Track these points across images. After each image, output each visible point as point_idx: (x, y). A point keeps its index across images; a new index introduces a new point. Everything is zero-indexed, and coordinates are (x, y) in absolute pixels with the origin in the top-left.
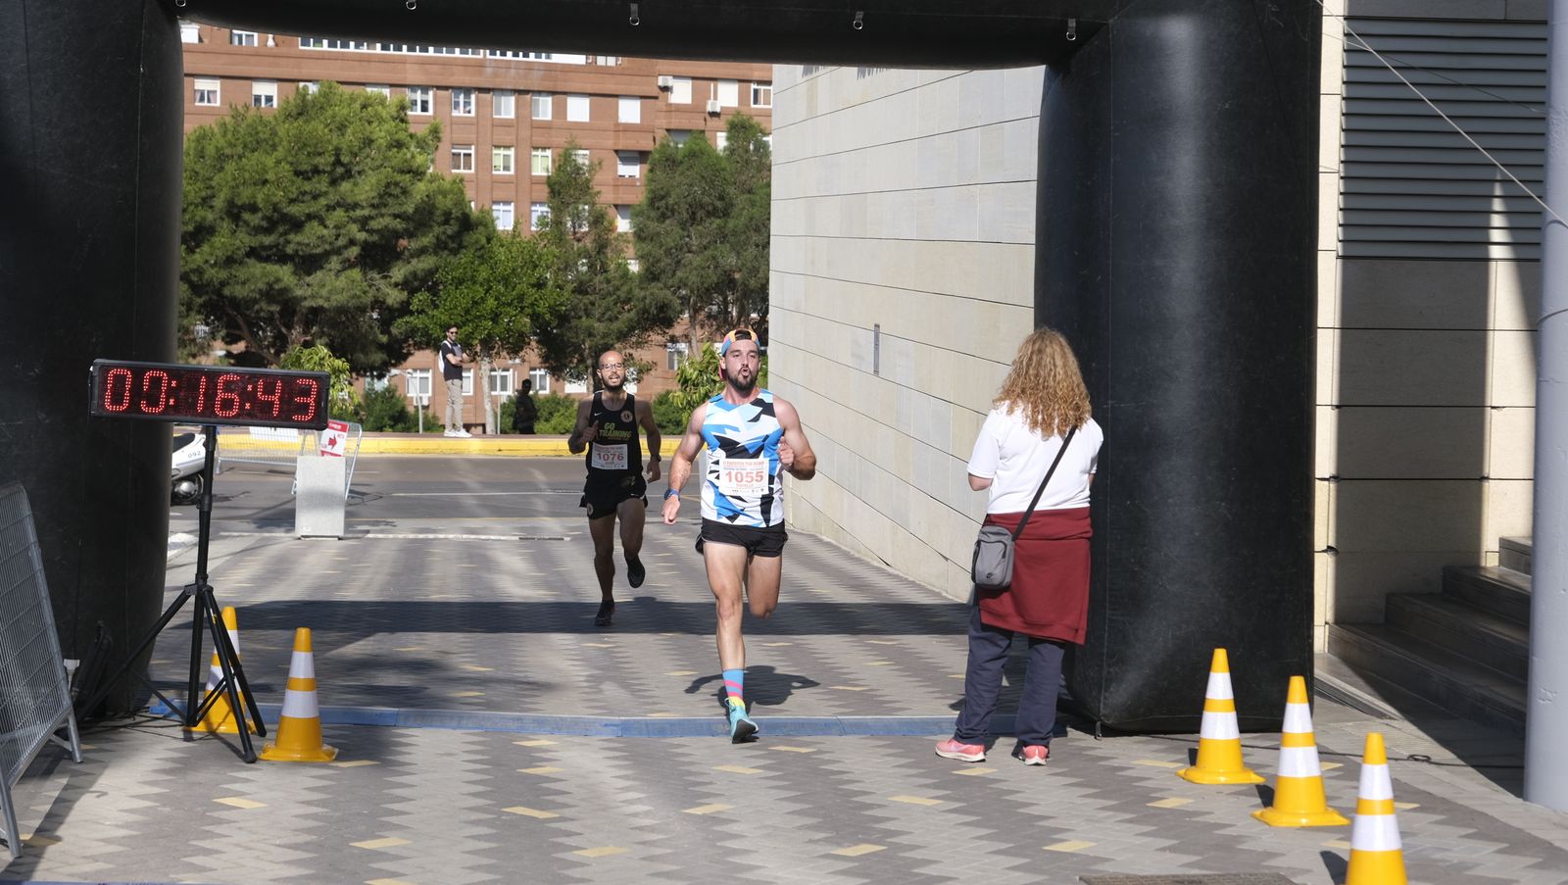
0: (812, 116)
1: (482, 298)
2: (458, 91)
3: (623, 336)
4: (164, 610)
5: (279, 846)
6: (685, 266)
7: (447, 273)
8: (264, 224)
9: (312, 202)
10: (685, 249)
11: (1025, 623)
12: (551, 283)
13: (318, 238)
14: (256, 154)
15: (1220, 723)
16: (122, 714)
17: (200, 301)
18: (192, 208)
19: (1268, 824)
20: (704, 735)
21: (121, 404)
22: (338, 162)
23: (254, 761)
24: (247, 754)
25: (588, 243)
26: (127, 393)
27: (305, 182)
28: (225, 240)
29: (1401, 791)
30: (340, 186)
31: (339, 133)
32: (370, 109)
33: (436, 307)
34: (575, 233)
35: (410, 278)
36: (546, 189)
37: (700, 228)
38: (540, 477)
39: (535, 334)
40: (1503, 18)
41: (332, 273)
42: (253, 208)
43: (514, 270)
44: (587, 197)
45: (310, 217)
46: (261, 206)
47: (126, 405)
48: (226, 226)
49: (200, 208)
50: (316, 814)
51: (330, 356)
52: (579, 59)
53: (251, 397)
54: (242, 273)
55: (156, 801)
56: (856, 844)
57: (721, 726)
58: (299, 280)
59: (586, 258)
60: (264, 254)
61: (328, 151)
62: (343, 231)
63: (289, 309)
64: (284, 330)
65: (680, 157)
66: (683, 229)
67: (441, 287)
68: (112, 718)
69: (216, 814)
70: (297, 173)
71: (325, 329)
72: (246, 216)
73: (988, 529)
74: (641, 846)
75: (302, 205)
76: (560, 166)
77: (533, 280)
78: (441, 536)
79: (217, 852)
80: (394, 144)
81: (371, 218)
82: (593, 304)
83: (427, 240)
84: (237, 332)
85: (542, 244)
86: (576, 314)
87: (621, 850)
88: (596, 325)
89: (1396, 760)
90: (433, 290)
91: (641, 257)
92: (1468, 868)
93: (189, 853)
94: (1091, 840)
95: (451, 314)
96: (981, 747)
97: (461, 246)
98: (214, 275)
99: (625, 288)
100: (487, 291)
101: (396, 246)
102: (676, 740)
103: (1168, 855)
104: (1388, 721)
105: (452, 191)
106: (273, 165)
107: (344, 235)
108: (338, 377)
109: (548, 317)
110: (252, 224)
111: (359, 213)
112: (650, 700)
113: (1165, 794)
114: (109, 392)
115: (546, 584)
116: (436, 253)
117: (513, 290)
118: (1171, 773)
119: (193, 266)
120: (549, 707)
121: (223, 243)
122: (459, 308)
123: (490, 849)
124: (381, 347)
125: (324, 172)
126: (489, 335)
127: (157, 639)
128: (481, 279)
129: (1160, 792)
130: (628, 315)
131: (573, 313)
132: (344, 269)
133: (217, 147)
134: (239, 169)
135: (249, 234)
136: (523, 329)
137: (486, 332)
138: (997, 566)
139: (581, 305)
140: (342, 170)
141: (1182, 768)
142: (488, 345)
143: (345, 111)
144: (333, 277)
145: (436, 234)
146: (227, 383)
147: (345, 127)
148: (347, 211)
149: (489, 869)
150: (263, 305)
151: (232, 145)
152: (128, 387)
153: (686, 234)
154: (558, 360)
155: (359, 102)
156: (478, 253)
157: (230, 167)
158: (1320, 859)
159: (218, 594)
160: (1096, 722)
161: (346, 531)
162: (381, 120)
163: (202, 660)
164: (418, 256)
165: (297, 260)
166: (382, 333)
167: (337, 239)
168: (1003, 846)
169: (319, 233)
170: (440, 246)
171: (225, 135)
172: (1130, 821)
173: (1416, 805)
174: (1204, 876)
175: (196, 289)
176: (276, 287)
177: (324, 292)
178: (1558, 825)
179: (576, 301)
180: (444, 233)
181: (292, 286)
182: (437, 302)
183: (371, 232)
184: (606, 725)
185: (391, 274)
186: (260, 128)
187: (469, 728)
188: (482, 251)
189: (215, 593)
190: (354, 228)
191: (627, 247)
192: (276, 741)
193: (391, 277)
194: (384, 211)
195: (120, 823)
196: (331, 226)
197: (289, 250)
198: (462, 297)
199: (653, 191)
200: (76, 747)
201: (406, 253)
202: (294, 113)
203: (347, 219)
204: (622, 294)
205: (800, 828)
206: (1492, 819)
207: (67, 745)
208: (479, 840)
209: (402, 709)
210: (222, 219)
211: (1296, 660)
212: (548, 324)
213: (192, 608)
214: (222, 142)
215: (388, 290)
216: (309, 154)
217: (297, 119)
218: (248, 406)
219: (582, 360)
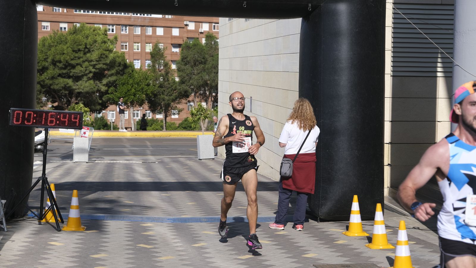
0: (231, 33)
1: (130, 89)
2: (123, 26)
3: (174, 101)
4: (32, 185)
5: (68, 257)
6: (193, 79)
7: (120, 82)
8: (63, 66)
9: (78, 60)
10: (193, 74)
11: (296, 188)
12: (151, 84)
13: (80, 71)
14: (61, 45)
15: (355, 218)
16: (19, 217)
17: (44, 90)
18: (41, 62)
19: (370, 248)
20: (199, 222)
21: (19, 122)
22: (86, 48)
23: (60, 231)
24: (58, 229)
25: (163, 72)
26: (21, 118)
27: (76, 54)
28: (52, 71)
29: (410, 238)
30: (87, 55)
31: (86, 39)
32: (96, 31)
33: (116, 92)
34: (159, 69)
35: (108, 83)
36: (150, 56)
37: (197, 67)
38: (148, 144)
39: (147, 100)
40: (441, 3)
41: (84, 81)
42: (60, 62)
43: (140, 80)
44: (163, 58)
45: (77, 64)
46: (62, 61)
47: (20, 122)
48: (51, 67)
49: (44, 62)
50: (79, 247)
51: (84, 107)
52: (160, 16)
53: (59, 119)
54: (56, 81)
55: (30, 243)
56: (245, 255)
57: (204, 219)
58: (74, 84)
59: (162, 77)
60: (63, 76)
61: (83, 44)
62: (88, 69)
63: (71, 92)
64: (70, 99)
65: (191, 46)
66: (192, 68)
67: (118, 86)
68: (16, 218)
69: (48, 247)
70: (73, 51)
71: (82, 99)
72: (58, 64)
73: (284, 159)
74: (179, 256)
75: (75, 61)
76: (154, 49)
77: (146, 84)
78: (118, 162)
79: (49, 259)
80: (103, 42)
81: (96, 65)
82: (164, 91)
83: (113, 71)
84: (55, 100)
85: (149, 72)
86: (159, 94)
87: (173, 257)
88: (165, 97)
89: (409, 228)
90: (115, 87)
91: (179, 76)
92: (431, 261)
93: (40, 259)
94: (316, 253)
95: (121, 94)
96: (283, 225)
97: (124, 73)
98: (48, 82)
99: (174, 86)
100: (132, 87)
101: (104, 73)
102: (190, 224)
103: (340, 258)
104: (406, 217)
105: (121, 56)
106: (66, 48)
107: (88, 70)
108: (86, 113)
109: (151, 95)
110: (60, 67)
111: (92, 63)
112: (182, 212)
113: (339, 239)
114: (15, 118)
115: (150, 176)
116: (116, 75)
117: (140, 86)
118: (340, 233)
119: (42, 79)
120: (151, 214)
121: (51, 72)
122: (123, 92)
123: (133, 257)
124: (99, 104)
125: (82, 51)
126: (133, 100)
127: (30, 193)
128: (130, 83)
129: (338, 239)
130: (175, 94)
131: (158, 94)
132: (88, 80)
133: (49, 43)
134: (55, 50)
135: (59, 70)
136: (143, 98)
137: (132, 99)
138: (287, 170)
139: (161, 91)
140: (87, 50)
141: (344, 232)
142: (132, 103)
143: (88, 32)
144: (85, 83)
145: (116, 69)
146: (51, 115)
147: (88, 37)
148: (89, 62)
149: (132, 263)
150: (63, 91)
151: (53, 42)
152: (21, 117)
153: (193, 69)
154: (154, 108)
155: (92, 29)
156: (129, 75)
157: (53, 49)
158: (386, 259)
159: (49, 180)
160: (318, 218)
161: (89, 160)
162: (99, 35)
163: (44, 200)
164: (111, 76)
165: (73, 77)
166: (100, 100)
167: (86, 71)
168: (290, 255)
169: (80, 69)
170: (117, 73)
171: (51, 39)
172: (328, 248)
173: (415, 242)
174: (351, 264)
175: (43, 86)
176: (67, 86)
177: (82, 87)
179: (159, 90)
180: (119, 69)
181: (72, 85)
182: (117, 90)
183: (96, 69)
184: (168, 219)
185: (102, 82)
186: (62, 37)
187: (126, 220)
188: (130, 75)
189: (48, 180)
190: (91, 68)
191: (175, 74)
192: (67, 225)
193: (102, 83)
194: (100, 62)
195: (19, 250)
196: (84, 67)
197: (71, 74)
198: (124, 89)
199: (183, 56)
200: (5, 227)
201: (107, 75)
202: (72, 32)
203: (89, 65)
204: (173, 88)
205: (228, 250)
207: (2, 226)
208: (129, 254)
209: (106, 215)
210: (51, 65)
211: (379, 198)
212: (151, 97)
213: (41, 184)
214: (50, 42)
215: (102, 87)
216: (77, 45)
217: (73, 34)
218: (58, 122)
219: (161, 108)
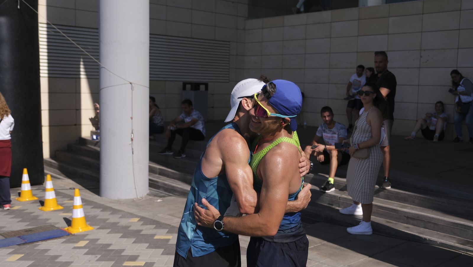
15: (26, 187)
19: (43, 211)
40: (75, 26)
92: (96, 217)
103: (20, 223)
104: (60, 180)
141: (17, 198)
158: (63, 220)
174: (32, 228)
178: (111, 202)
206: (96, 203)
